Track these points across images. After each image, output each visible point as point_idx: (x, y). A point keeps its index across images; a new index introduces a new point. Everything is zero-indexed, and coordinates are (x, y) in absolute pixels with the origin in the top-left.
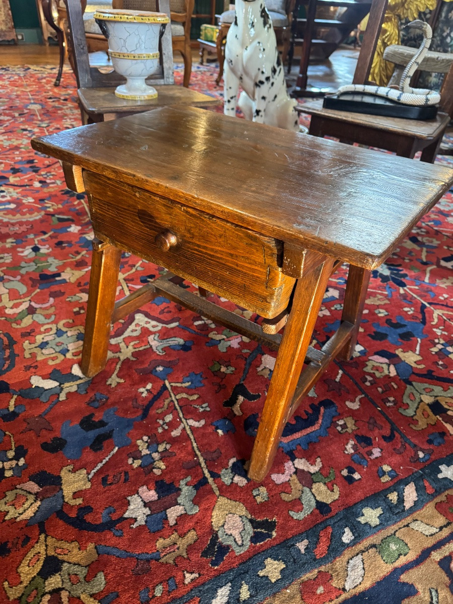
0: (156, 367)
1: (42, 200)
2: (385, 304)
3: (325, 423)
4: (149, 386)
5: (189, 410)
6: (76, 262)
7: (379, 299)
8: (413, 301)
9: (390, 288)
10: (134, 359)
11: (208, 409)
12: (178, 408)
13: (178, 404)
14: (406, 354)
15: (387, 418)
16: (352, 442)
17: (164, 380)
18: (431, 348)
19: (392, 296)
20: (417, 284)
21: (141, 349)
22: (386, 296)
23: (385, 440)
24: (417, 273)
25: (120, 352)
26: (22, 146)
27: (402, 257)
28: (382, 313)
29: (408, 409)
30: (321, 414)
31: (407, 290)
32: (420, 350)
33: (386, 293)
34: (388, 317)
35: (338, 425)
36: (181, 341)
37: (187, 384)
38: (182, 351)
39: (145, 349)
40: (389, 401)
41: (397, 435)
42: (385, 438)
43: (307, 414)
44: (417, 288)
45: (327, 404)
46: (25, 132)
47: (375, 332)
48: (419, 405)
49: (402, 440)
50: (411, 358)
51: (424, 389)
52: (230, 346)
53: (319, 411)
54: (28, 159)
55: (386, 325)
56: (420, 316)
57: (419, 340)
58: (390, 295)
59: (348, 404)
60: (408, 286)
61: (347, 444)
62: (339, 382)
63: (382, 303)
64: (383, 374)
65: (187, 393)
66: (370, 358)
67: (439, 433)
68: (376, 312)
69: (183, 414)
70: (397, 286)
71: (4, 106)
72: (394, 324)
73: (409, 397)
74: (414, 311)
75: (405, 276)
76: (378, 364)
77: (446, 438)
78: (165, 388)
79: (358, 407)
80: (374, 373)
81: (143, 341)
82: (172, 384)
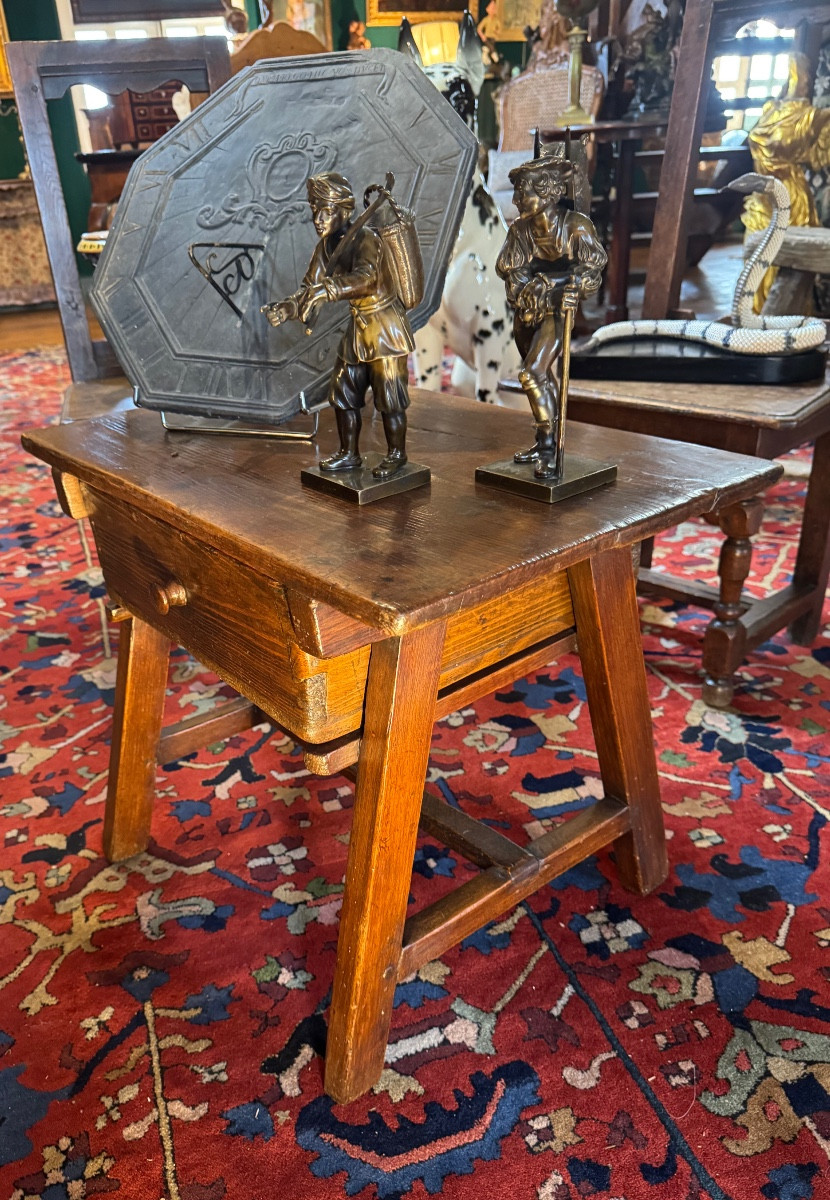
0: (136, 970)
1: (21, 603)
2: (719, 817)
3: (498, 1124)
4: (106, 1014)
5: (178, 1077)
6: (46, 728)
7: (706, 804)
8: (794, 809)
9: (740, 774)
10: (92, 949)
11: (224, 1077)
12: (157, 1070)
13: (159, 1061)
14: (750, 945)
15: (663, 1118)
16: (556, 1179)
17: (144, 1001)
18: (819, 930)
19: (741, 796)
20: (813, 763)
21: (115, 923)
22: (726, 795)
23: (645, 1178)
24: (815, 737)
25: (70, 932)
26: (17, 498)
27: (785, 697)
28: (707, 839)
29: (725, 1094)
30: (495, 1101)
31: (784, 780)
32: (789, 936)
33: (728, 788)
34: (721, 850)
35: (531, 1130)
36: (207, 907)
37: (193, 1013)
38: (202, 931)
39: (123, 924)
40: (680, 1072)
41: (682, 1165)
42: (647, 1171)
43: (458, 1100)
44: (810, 773)
45: (515, 1073)
46: (31, 471)
47: (678, 890)
48: (757, 1084)
49: (694, 1181)
50: (759, 956)
51: (779, 1042)
52: (315, 919)
53: (493, 1090)
54: (22, 521)
55: (711, 870)
56: (805, 848)
57: (791, 908)
58: (736, 792)
59: (569, 1073)
60: (787, 770)
61: (543, 1184)
62: (559, 1017)
63: (712, 813)
64: (676, 998)
65: (186, 1037)
66: (652, 955)
67: (801, 1167)
68: (693, 835)
69: (163, 1088)
70: (760, 771)
71: (8, 422)
72: (733, 866)
73: (736, 1059)
74: (791, 833)
75: (787, 743)
76: (669, 972)
77: (816, 1181)
78: (140, 1019)
79: (593, 1083)
80: (654, 996)
81: (124, 906)
82: (157, 1011)
